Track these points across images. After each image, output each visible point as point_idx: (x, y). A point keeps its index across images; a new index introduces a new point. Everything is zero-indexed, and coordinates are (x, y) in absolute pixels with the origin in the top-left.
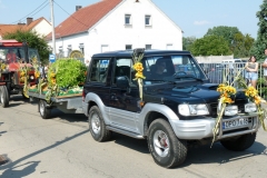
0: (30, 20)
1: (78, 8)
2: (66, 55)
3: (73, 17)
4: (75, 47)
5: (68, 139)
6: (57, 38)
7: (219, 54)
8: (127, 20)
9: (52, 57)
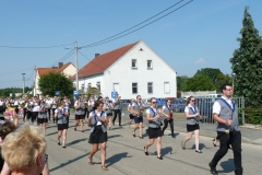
0: (61, 64)
1: (97, 55)
2: (85, 91)
3: (92, 62)
4: (94, 85)
5: (70, 162)
6: (80, 78)
7: (205, 90)
8: (134, 64)
9: (75, 93)
